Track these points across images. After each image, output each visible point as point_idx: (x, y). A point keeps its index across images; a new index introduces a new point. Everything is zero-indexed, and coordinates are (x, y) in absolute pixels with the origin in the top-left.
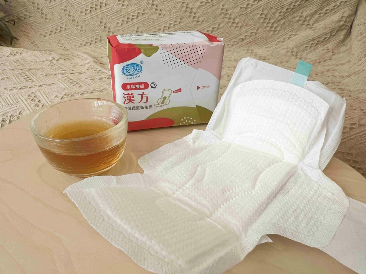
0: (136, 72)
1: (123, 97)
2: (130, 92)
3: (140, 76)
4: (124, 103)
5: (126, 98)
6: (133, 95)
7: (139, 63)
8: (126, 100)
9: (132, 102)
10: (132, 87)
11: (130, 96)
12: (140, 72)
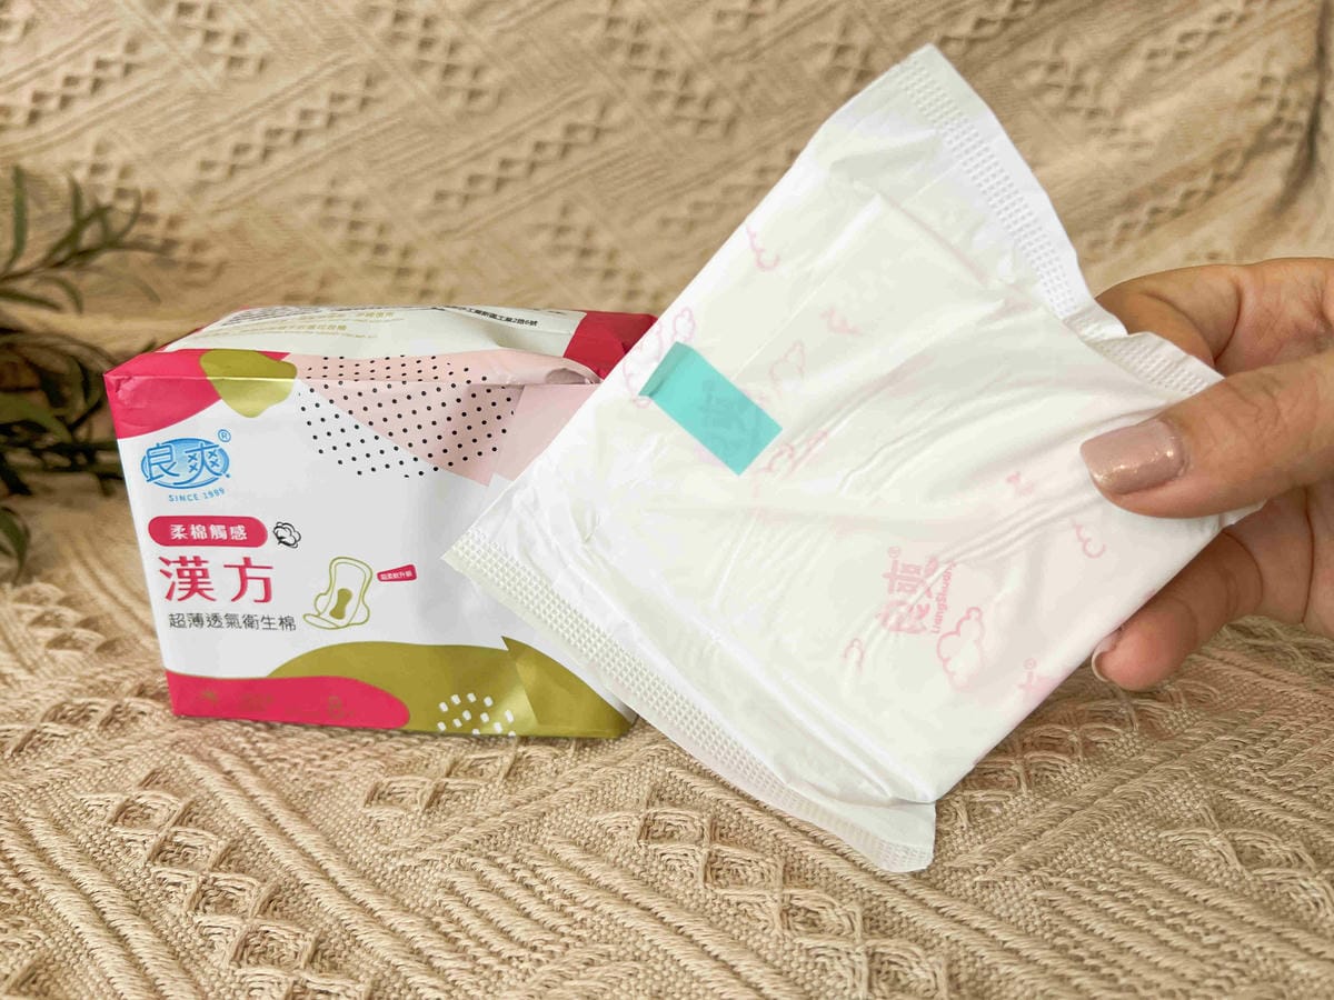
0: (205, 475)
1: (161, 571)
2: (189, 552)
3: (222, 491)
4: (169, 596)
5: (175, 578)
6: (204, 566)
7: (215, 441)
8: (173, 584)
9: (200, 592)
10: (193, 533)
11: (191, 571)
12: (224, 476)
